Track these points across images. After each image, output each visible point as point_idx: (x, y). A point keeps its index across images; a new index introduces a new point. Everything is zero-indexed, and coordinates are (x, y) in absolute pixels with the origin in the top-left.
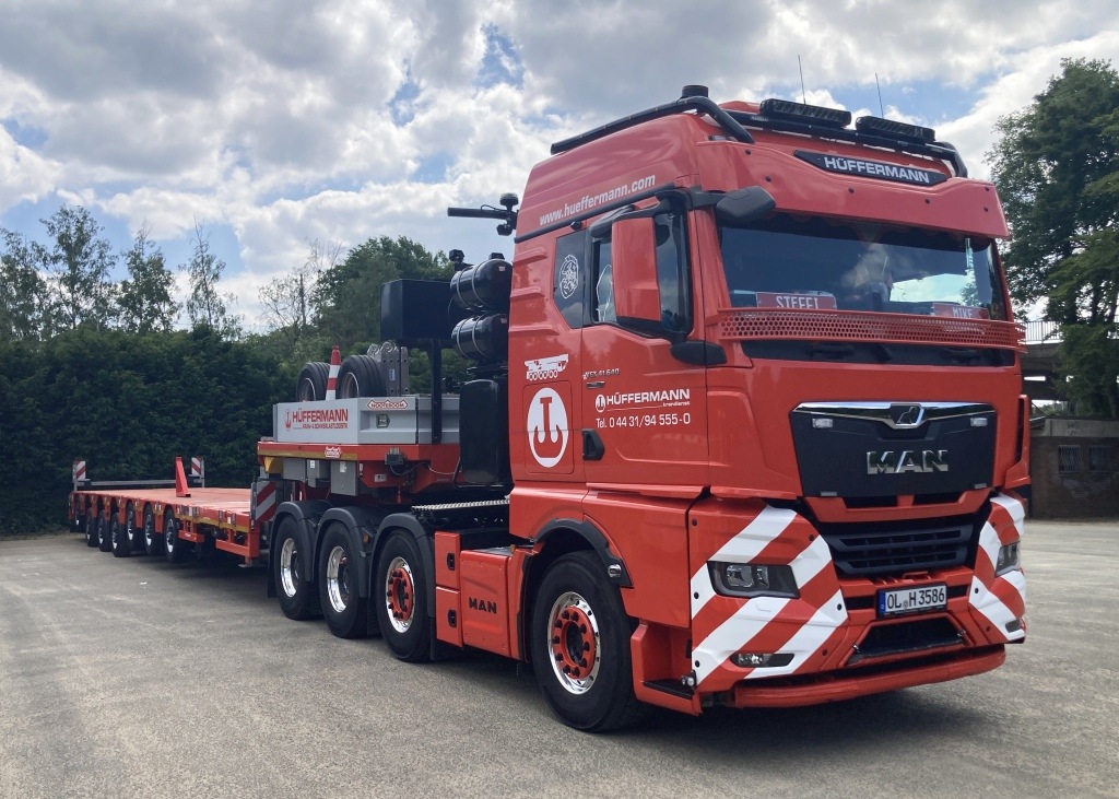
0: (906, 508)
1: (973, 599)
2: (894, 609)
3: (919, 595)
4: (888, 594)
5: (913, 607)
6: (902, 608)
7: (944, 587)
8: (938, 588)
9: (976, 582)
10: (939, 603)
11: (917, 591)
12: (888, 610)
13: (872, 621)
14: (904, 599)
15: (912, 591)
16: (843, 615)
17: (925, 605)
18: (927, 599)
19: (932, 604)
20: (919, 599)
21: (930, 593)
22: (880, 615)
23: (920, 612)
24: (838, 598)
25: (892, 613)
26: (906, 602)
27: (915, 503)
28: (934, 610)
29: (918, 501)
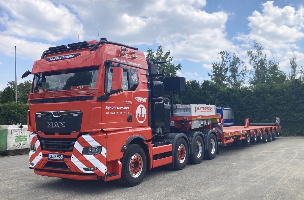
0: (57, 136)
1: (72, 160)
2: (51, 158)
3: (57, 156)
4: (50, 155)
5: (55, 158)
6: (53, 158)
7: (63, 155)
8: (61, 155)
9: (73, 156)
10: (61, 159)
11: (56, 155)
12: (50, 158)
13: (47, 160)
14: (53, 156)
15: (55, 155)
16: (42, 157)
17: (58, 159)
18: (59, 157)
19: (60, 159)
20: (57, 157)
21: (59, 156)
22: (48, 158)
23: (57, 160)
24: (41, 153)
25: (51, 159)
26: (54, 157)
27: (59, 134)
28: (60, 160)
29: (60, 134)
